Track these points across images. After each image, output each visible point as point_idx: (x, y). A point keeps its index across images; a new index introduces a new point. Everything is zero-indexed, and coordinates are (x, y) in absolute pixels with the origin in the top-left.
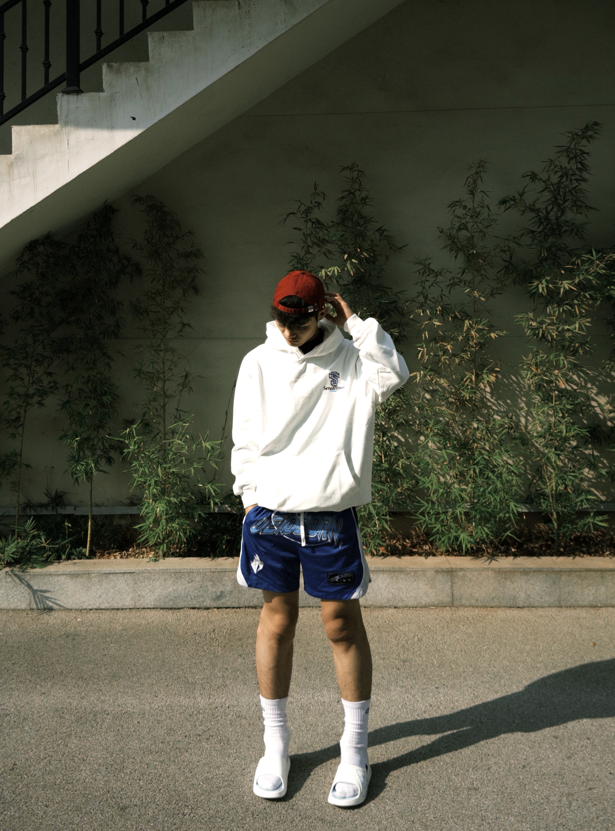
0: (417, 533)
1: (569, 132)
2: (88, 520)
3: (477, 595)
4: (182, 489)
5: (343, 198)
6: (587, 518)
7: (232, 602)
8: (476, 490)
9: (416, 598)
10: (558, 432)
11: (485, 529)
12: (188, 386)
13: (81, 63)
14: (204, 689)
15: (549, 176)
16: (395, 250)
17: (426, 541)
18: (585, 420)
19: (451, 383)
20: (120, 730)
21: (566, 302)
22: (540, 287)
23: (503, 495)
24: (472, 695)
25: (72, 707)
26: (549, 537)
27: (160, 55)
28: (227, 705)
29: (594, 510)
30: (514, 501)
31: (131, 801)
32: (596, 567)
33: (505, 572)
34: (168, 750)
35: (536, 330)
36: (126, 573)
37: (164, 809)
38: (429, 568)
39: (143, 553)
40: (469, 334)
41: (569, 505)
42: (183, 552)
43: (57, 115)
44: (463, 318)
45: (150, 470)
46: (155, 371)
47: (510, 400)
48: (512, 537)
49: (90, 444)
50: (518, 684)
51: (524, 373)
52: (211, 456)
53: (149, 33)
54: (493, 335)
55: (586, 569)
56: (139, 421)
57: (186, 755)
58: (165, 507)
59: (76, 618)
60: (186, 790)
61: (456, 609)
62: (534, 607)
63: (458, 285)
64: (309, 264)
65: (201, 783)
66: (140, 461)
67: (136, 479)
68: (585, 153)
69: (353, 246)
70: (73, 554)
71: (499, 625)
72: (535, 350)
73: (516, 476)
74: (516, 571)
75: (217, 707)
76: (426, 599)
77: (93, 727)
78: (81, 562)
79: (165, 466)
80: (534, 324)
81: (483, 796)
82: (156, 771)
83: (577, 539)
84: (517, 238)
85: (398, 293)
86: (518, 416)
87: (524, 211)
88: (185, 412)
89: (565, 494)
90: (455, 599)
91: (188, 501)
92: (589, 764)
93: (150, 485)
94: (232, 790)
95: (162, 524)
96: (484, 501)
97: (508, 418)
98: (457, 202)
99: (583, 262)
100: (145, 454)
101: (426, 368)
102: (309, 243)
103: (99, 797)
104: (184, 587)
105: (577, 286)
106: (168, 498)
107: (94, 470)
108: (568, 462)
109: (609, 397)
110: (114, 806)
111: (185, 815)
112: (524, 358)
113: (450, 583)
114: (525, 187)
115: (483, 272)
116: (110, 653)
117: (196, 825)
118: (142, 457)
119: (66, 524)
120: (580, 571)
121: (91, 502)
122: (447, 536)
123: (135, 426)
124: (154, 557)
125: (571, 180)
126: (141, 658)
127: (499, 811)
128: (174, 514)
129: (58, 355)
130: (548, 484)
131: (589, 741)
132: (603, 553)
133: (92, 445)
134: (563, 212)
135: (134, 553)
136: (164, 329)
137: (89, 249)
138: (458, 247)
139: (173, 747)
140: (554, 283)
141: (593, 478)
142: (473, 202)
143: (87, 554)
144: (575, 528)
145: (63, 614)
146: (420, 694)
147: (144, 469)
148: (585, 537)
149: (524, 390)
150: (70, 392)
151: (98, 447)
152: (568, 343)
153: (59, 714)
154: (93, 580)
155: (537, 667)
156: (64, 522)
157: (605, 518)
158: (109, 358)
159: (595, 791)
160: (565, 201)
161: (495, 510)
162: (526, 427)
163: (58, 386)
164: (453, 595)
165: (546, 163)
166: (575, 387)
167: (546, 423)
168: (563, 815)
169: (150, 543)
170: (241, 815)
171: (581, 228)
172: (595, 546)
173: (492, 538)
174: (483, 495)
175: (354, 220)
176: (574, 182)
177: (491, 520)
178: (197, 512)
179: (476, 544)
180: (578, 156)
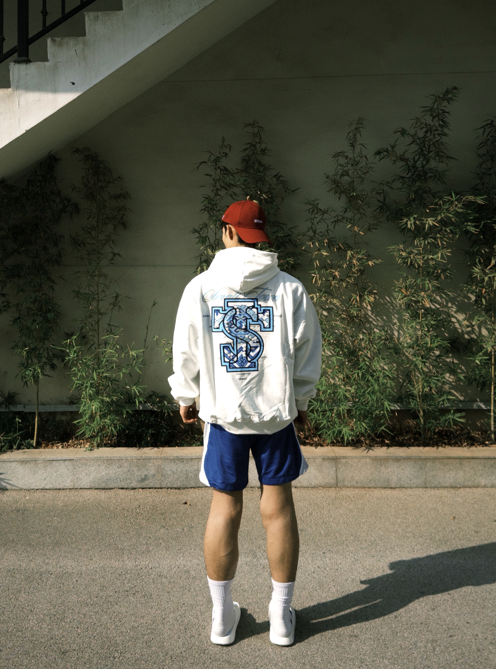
0: (308, 428)
1: (432, 95)
2: (35, 416)
3: (357, 478)
4: (113, 390)
5: (246, 149)
6: (449, 415)
7: (155, 483)
8: (358, 391)
9: (308, 480)
10: (424, 343)
11: (364, 424)
12: (118, 305)
13: (29, 37)
14: (131, 554)
15: (416, 131)
16: (289, 193)
17: (316, 434)
18: (447, 333)
19: (342, 303)
20: (62, 587)
21: (430, 236)
22: (409, 223)
23: (379, 396)
24: (353, 559)
25: (22, 568)
26: (417, 431)
27: (95, 31)
28: (150, 567)
29: (454, 408)
30: (388, 401)
31: (71, 646)
32: (455, 456)
33: (381, 459)
34: (102, 603)
35: (406, 259)
36: (66, 460)
37: (97, 653)
38: (318, 456)
39: (81, 444)
40: (351, 263)
41: (433, 404)
42: (113, 443)
43: (10, 81)
44: (346, 249)
45: (87, 374)
46: (90, 293)
47: (386, 317)
48: (386, 431)
49: (36, 353)
50: (391, 550)
51: (395, 294)
52: (136, 363)
53: (85, 13)
54: (370, 263)
55: (447, 457)
56: (78, 334)
57: (116, 607)
58: (99, 405)
59: (25, 496)
60: (116, 637)
61: (340, 489)
62: (404, 488)
63: (341, 221)
64: (218, 204)
65: (129, 631)
66: (79, 367)
67: (75, 382)
68: (446, 112)
69: (254, 189)
70: (23, 445)
71: (375, 502)
72: (405, 275)
73: (390, 380)
74: (389, 459)
75: (142, 569)
76: (315, 481)
77: (39, 584)
78: (30, 451)
79: (99, 371)
80: (404, 254)
81: (362, 642)
82: (91, 621)
83: (440, 433)
84: (389, 183)
85: (292, 228)
86: (392, 330)
87: (395, 161)
88: (116, 326)
89: (430, 394)
90: (339, 481)
91: (118, 401)
92: (449, 614)
93: (86, 387)
94: (154, 637)
95: (97, 419)
96: (363, 400)
97: (385, 331)
98: (340, 153)
99: (444, 202)
100: (82, 361)
101: (321, 291)
102: (218, 187)
103: (45, 643)
104: (114, 471)
105: (440, 222)
106: (102, 398)
107: (40, 375)
108: (433, 368)
109: (466, 314)
110: (57, 650)
111: (115, 658)
112: (396, 282)
113: (334, 469)
114: (396, 141)
115: (361, 211)
116: (53, 524)
117: (125, 667)
118: (80, 364)
119: (17, 419)
120: (443, 458)
121: (38, 401)
122: (332, 430)
123: (75, 337)
124: (90, 447)
125: (434, 135)
126: (79, 529)
127: (375, 655)
128: (106, 411)
129: (11, 279)
130: (416, 386)
131: (449, 596)
132: (462, 444)
133: (38, 354)
134: (428, 161)
135: (73, 444)
136: (98, 258)
137: (36, 192)
138: (341, 190)
139: (105, 600)
140: (420, 220)
141: (453, 382)
142: (354, 153)
143: (34, 445)
144: (438, 423)
145: (14, 494)
146: (310, 558)
147: (82, 373)
148: (446, 431)
149: (396, 308)
150: (20, 310)
151: (43, 356)
152: (432, 270)
153: (11, 574)
154: (39, 465)
155: (407, 536)
156: (15, 418)
157: (463, 415)
158: (53, 282)
159: (455, 638)
160: (429, 152)
161: (373, 408)
162: (399, 339)
163: (10, 305)
164: (337, 478)
165: (413, 121)
166: (438, 306)
167: (415, 336)
168: (428, 659)
169: (86, 436)
170: (162, 658)
171: (443, 175)
172: (454, 439)
173: (369, 432)
174: (363, 395)
175: (255, 168)
176: (437, 136)
177: (368, 417)
178: (125, 410)
179: (356, 437)
180: (440, 115)
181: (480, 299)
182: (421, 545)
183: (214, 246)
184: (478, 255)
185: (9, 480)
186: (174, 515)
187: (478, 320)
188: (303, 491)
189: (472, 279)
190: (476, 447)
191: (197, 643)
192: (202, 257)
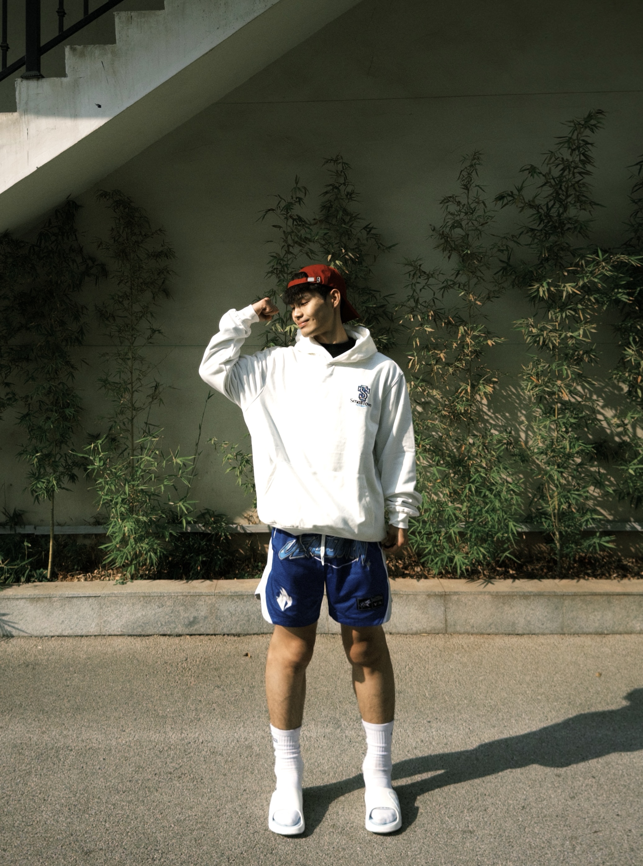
0: (409, 554)
1: (570, 122)
2: (50, 540)
3: (473, 621)
4: (152, 507)
5: (326, 193)
6: (593, 538)
7: (206, 628)
8: (472, 509)
9: (406, 624)
10: (561, 448)
11: (482, 549)
12: (159, 398)
13: (42, 45)
14: (176, 723)
15: (550, 170)
16: (383, 250)
17: (418, 563)
18: (591, 435)
19: (445, 394)
20: (84, 768)
21: (569, 307)
22: (541, 290)
23: (501, 515)
24: (467, 730)
25: (32, 742)
26: (552, 558)
27: (128, 36)
28: (201, 741)
29: (601, 530)
30: (514, 521)
31: (96, 845)
32: (602, 591)
33: (503, 596)
34: (137, 790)
35: (537, 337)
36: (90, 597)
37: (131, 853)
38: (420, 592)
39: (109, 575)
40: (464, 342)
41: (572, 524)
42: (152, 574)
43: (15, 103)
44: (458, 324)
45: (117, 487)
46: (122, 382)
47: (509, 413)
48: (510, 558)
49: (51, 461)
50: (517, 718)
51: (523, 384)
52: (182, 473)
53: (115, 13)
54: (490, 342)
55: (591, 593)
56: (105, 436)
57: (156, 794)
58: (134, 526)
59: (36, 646)
60: (156, 832)
61: (450, 636)
62: (534, 634)
63: (452, 288)
64: (289, 265)
65: (173, 826)
66: (106, 478)
67: (101, 497)
68: (589, 144)
69: (338, 245)
70: (33, 576)
71: (497, 654)
72: (536, 358)
73: (516, 495)
74: (516, 595)
75: (190, 743)
76: (417, 625)
77: (54, 764)
78: (42, 585)
79: (133, 483)
80: (535, 331)
81: (479, 840)
82: (123, 812)
83: (582, 561)
84: (515, 236)
85: (387, 296)
86: (517, 431)
87: (523, 208)
88: (155, 426)
89: (569, 513)
90: (449, 625)
91: (158, 521)
92: (594, 804)
93: (116, 503)
94: (205, 833)
95: (131, 543)
96: (480, 520)
97: (507, 432)
98: (450, 197)
99: (588, 263)
100: (111, 471)
101: (418, 379)
102: (290, 242)
103: (62, 840)
104: (153, 612)
105: (581, 289)
106: (137, 517)
107: (56, 488)
108: (572, 480)
109: (616, 410)
110: (78, 850)
111: (154, 860)
112: (524, 367)
113: (443, 608)
114: (523, 182)
115: (479, 274)
116: (74, 683)
118: (108, 474)
119: (26, 544)
120: (585, 595)
121: (53, 521)
122: (440, 557)
123: (100, 441)
124: (121, 579)
125: (574, 173)
126: (107, 690)
127: (497, 856)
128: (143, 533)
129: (17, 364)
130: (550, 503)
131: (594, 780)
132: (610, 575)
133: (53, 462)
134: (566, 208)
135: (99, 576)
136: (132, 336)
137: (50, 248)
138: (451, 247)
139: (141, 785)
140: (556, 286)
141: (599, 497)
142: (468, 198)
143: (48, 576)
144: (579, 549)
145: (22, 642)
146: (411, 728)
147: (111, 486)
148: (590, 558)
149: (524, 402)
150: (29, 404)
151: (60, 464)
152: (571, 352)
153: (18, 750)
154: (54, 604)
155: (538, 699)
156: (23, 542)
157: (613, 539)
158: (72, 367)
159: (601, 834)
160: (568, 196)
161: (493, 530)
162: (526, 442)
163: (17, 397)
164: (446, 620)
165: (546, 156)
166: (579, 399)
167: (548, 439)
168: (566, 860)
169: (117, 564)
170: (216, 860)
171: (585, 226)
172: (601, 568)
173: (488, 559)
174: (480, 513)
175: (338, 217)
176: (578, 175)
177: (488, 540)
178: (168, 531)
179: (472, 566)
180: (580, 147)
181: (634, 390)
182: (557, 711)
183: (285, 320)
184: (633, 332)
185: (16, 623)
186: (232, 671)
187: (633, 418)
188: (400, 639)
189: (624, 363)
190: (629, 579)
191: (262, 840)
192: (269, 334)
